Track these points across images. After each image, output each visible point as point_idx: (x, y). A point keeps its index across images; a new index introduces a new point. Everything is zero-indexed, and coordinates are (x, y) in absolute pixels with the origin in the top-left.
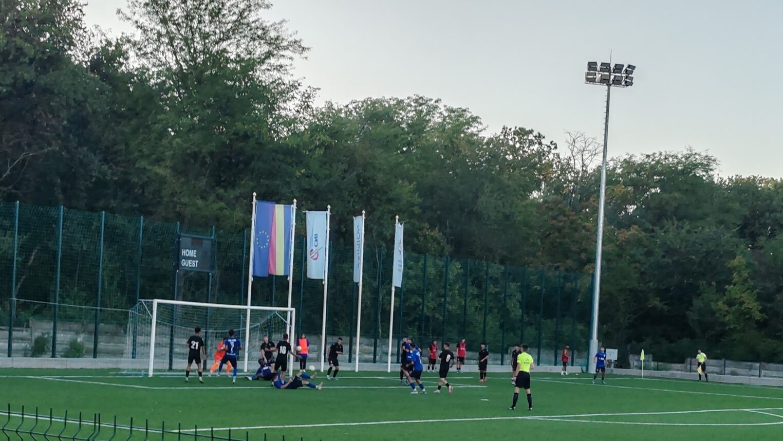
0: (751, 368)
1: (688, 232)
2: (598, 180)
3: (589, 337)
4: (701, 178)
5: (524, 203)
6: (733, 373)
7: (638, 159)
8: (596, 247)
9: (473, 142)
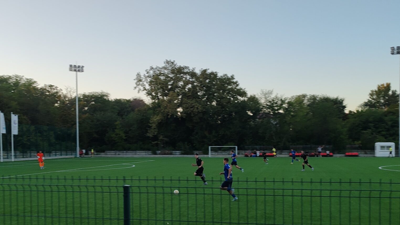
0: (123, 152)
1: (103, 115)
2: (75, 100)
3: (76, 146)
4: (105, 99)
5: (53, 107)
6: (119, 154)
7: (87, 94)
8: (76, 120)
9: (35, 89)
